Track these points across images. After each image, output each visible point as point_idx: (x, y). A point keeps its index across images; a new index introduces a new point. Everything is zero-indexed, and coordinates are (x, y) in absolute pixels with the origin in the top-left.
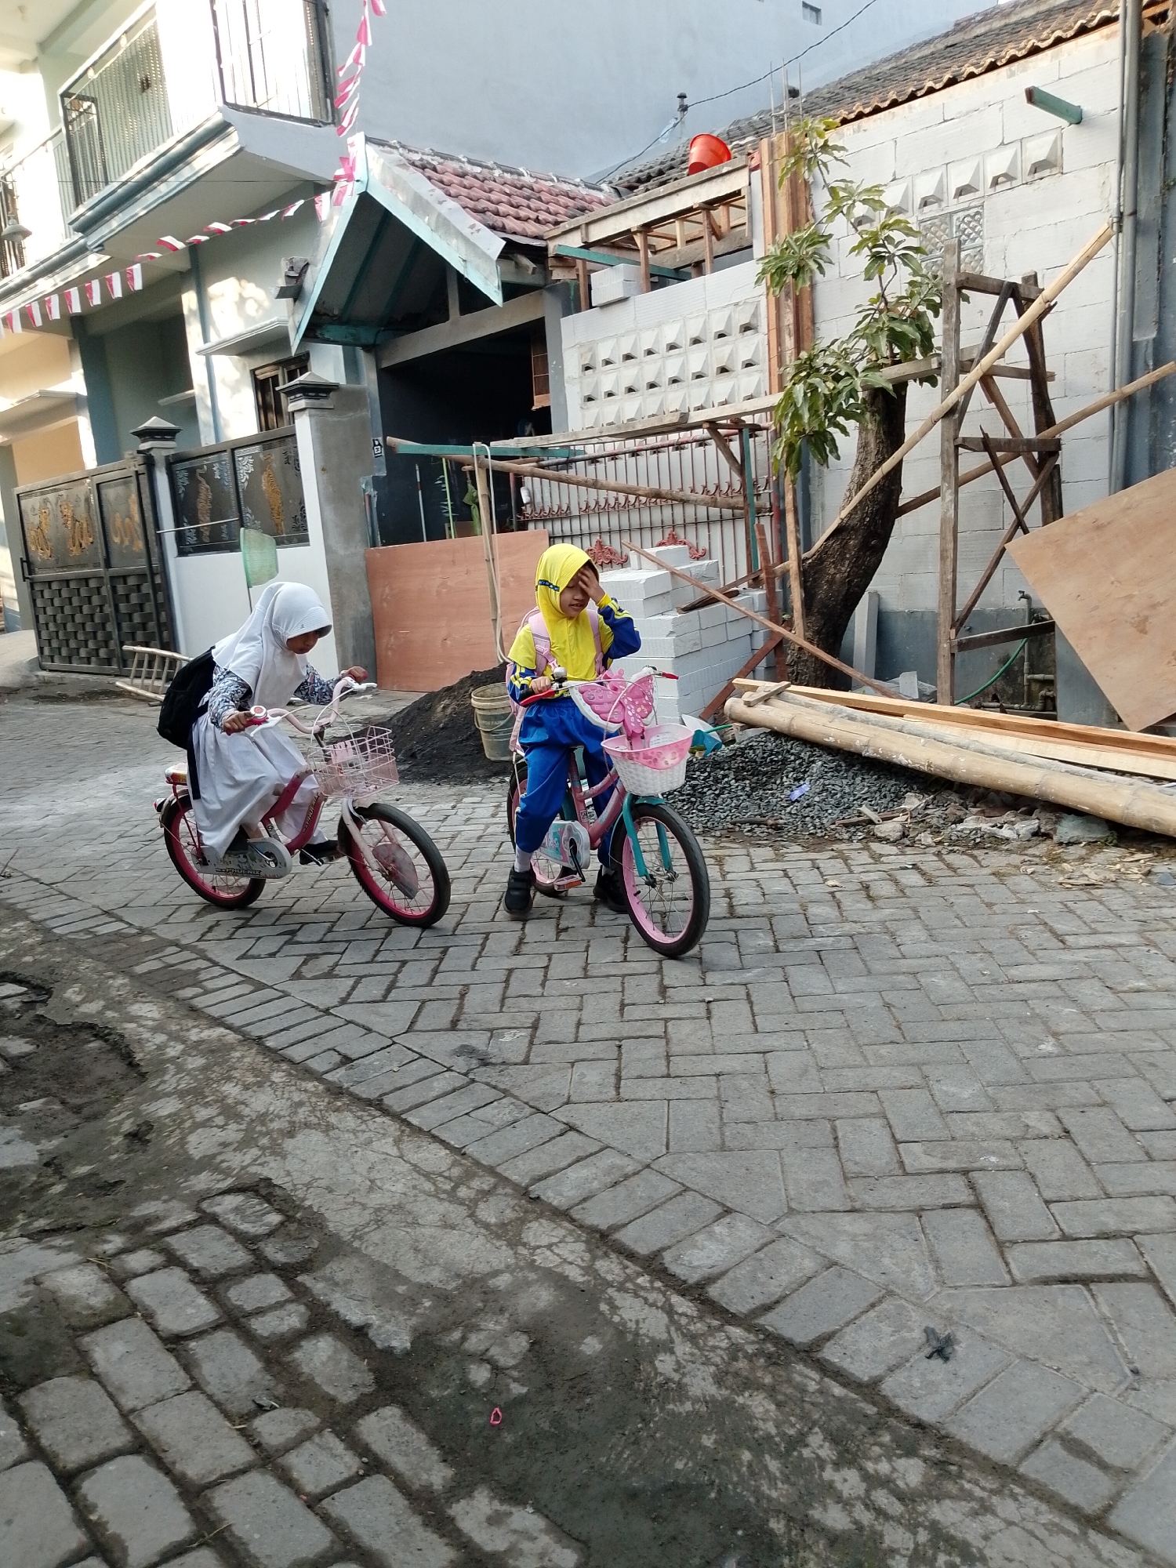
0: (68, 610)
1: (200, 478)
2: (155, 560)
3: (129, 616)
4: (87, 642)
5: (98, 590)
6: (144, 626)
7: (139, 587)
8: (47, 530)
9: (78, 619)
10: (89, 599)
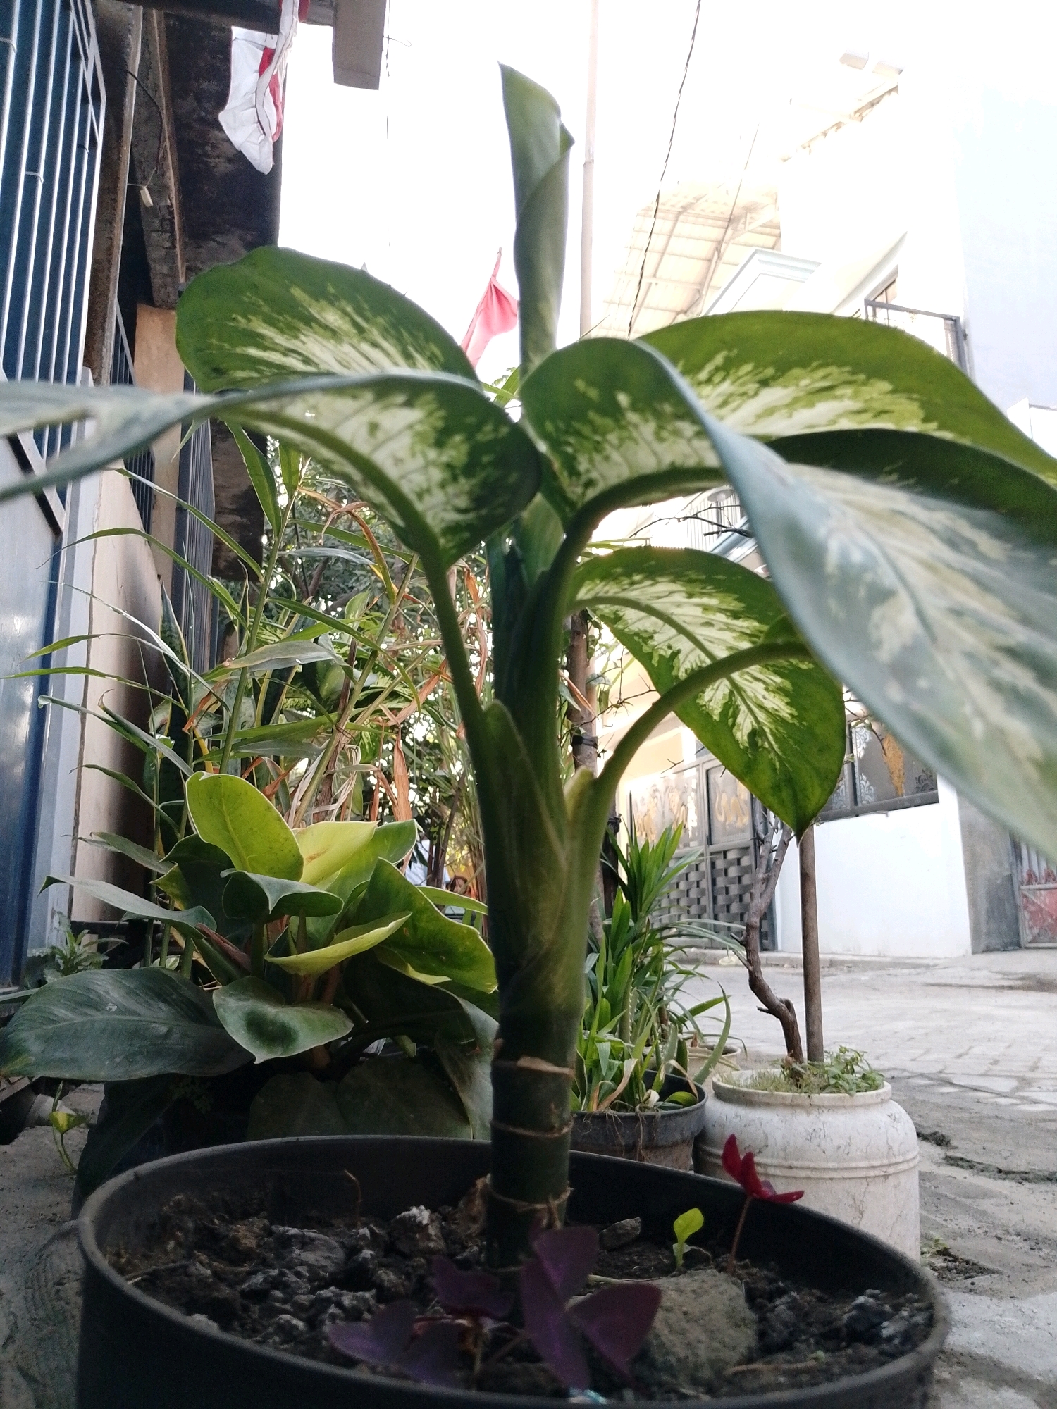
3: (726, 889)
4: (680, 916)
5: (697, 866)
6: (740, 898)
7: (739, 861)
8: (654, 816)
9: (673, 895)
10: (687, 876)
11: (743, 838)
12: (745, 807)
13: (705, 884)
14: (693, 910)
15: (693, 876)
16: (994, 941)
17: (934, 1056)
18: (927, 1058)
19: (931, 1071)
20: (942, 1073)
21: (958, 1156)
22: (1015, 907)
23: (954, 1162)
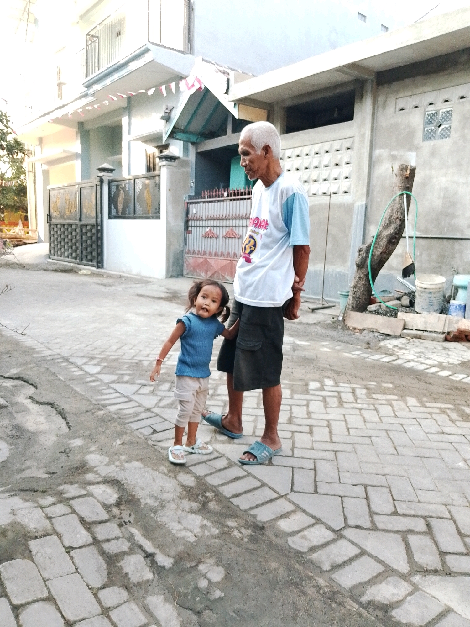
0: (62, 236)
1: (121, 189)
2: (99, 220)
3: (86, 241)
4: (68, 249)
5: (75, 229)
6: (91, 246)
7: (91, 230)
8: (59, 204)
9: (66, 240)
10: (71, 233)
11: (93, 221)
12: (94, 208)
13: (78, 238)
14: (74, 248)
15: (74, 233)
16: (174, 274)
17: (80, 346)
18: (75, 348)
19: (69, 355)
20: (71, 356)
21: (32, 396)
22: (183, 261)
23: (30, 398)
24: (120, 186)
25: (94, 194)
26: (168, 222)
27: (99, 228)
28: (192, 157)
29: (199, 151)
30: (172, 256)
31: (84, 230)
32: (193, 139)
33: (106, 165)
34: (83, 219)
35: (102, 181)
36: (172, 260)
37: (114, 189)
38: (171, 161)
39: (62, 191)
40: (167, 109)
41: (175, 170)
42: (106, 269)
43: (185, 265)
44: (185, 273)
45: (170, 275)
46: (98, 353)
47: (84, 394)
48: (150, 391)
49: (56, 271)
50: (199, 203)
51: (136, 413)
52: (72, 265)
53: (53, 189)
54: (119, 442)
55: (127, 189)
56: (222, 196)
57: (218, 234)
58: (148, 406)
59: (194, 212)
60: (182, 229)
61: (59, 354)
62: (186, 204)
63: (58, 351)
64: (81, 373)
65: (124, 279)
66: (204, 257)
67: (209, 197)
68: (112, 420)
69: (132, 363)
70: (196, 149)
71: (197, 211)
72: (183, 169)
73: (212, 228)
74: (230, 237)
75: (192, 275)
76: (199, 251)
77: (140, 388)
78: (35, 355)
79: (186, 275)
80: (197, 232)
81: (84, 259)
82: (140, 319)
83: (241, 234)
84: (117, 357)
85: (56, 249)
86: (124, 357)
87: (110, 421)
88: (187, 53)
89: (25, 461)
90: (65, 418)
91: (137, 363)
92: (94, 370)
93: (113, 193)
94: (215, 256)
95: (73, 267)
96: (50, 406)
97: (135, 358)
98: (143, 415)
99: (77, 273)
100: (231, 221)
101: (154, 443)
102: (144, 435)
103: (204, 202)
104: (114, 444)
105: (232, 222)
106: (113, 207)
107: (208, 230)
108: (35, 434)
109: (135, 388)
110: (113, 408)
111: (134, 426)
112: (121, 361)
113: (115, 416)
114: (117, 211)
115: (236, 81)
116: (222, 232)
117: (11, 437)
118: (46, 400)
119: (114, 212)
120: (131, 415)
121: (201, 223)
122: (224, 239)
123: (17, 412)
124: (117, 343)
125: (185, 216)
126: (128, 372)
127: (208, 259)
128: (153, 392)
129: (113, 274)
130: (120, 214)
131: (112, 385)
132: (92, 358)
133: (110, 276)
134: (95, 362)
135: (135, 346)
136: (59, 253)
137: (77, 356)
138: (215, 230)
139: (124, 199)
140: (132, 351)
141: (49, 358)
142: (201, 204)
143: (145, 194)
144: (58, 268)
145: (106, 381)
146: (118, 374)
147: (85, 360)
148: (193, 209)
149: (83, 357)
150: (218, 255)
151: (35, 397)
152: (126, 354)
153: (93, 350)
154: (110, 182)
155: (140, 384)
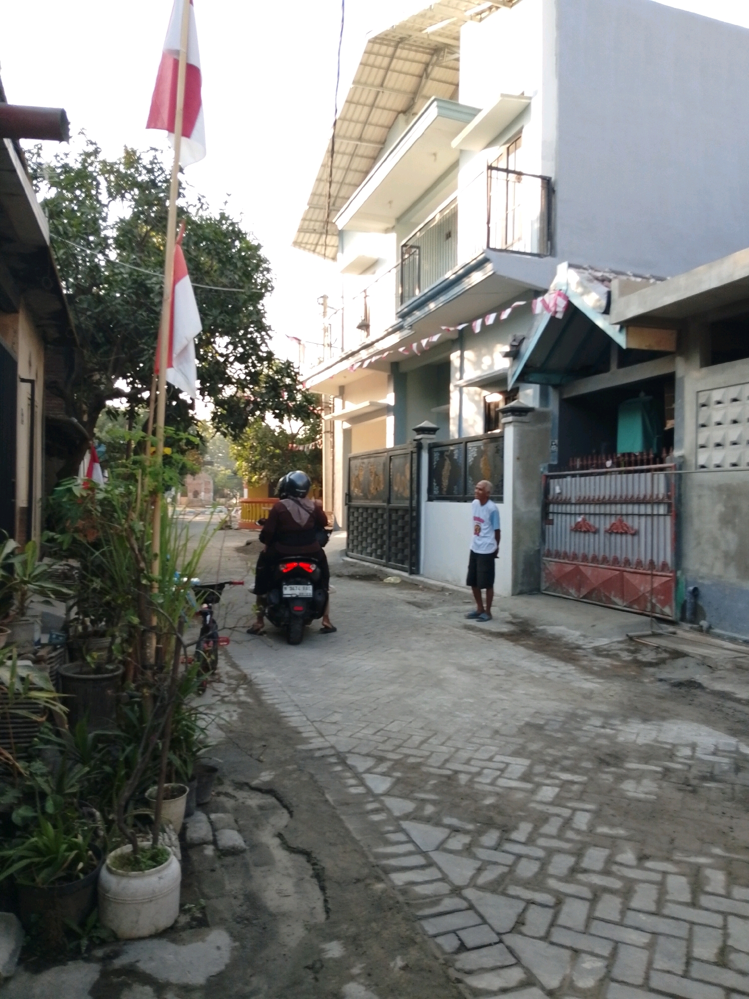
0: (365, 525)
1: (446, 458)
2: (414, 502)
3: (396, 533)
4: (372, 544)
5: (382, 515)
6: (403, 539)
7: (403, 517)
8: (361, 479)
9: (369, 530)
10: (376, 520)
11: (406, 504)
12: (408, 484)
13: (385, 527)
14: (379, 542)
15: (380, 521)
16: (525, 588)
17: (365, 731)
18: (359, 735)
19: (346, 750)
20: (349, 752)
21: (283, 832)
22: (540, 568)
23: (280, 835)
24: (446, 453)
25: (408, 465)
26: (515, 508)
27: (414, 514)
28: (554, 407)
29: (565, 396)
30: (521, 559)
31: (394, 517)
32: (556, 379)
33: (426, 424)
34: (392, 501)
35: (419, 446)
36: (521, 567)
37: (436, 456)
38: (520, 415)
39: (366, 461)
40: (514, 340)
41: (527, 428)
42: (422, 576)
43: (543, 575)
44: (543, 586)
45: (518, 591)
46: (391, 748)
47: (358, 838)
48: (465, 844)
49: (352, 577)
50: (565, 476)
51: (435, 896)
52: (376, 566)
53: (355, 458)
54: (399, 962)
55: (455, 457)
56: (604, 466)
57: (597, 526)
58: (459, 881)
59: (558, 490)
60: (538, 517)
61: (332, 747)
62: (544, 478)
63: (332, 740)
64: (361, 790)
65: (447, 594)
66: (573, 562)
67: (582, 468)
68: (396, 907)
69: (441, 776)
70: (561, 394)
71: (561, 489)
72: (539, 425)
73: (587, 517)
74: (617, 533)
75: (554, 591)
76: (565, 553)
77: (448, 837)
78: (300, 747)
79: (545, 590)
80: (562, 523)
81: (393, 559)
82: (464, 679)
83: (636, 527)
84: (419, 760)
85: (355, 543)
86: (431, 761)
87: (390, 909)
88: (545, 256)
89: (251, 976)
90: (323, 889)
91: (449, 777)
92: (380, 785)
93: (435, 463)
94: (592, 562)
95: (376, 570)
96: (306, 856)
97: (448, 765)
98: (448, 903)
99: (382, 580)
100: (619, 506)
101: (459, 975)
102: (444, 953)
103: (574, 476)
104: (392, 965)
105: (621, 508)
106: (435, 484)
107: (579, 519)
108: (273, 916)
109: (439, 834)
110: (399, 879)
111: (430, 927)
112: (424, 769)
113: (401, 898)
114: (441, 490)
115: (622, 293)
116: (604, 524)
117: (239, 920)
118: (300, 846)
119: (436, 492)
120: (428, 900)
121: (568, 508)
122: (608, 535)
123: (256, 865)
124: (422, 728)
125: (542, 497)
126: (432, 797)
127: (581, 567)
128: (468, 851)
129: (431, 585)
130: (444, 493)
131: (405, 824)
132: (381, 759)
133: (427, 588)
134: (383, 768)
135: (449, 738)
136: (360, 548)
137: (359, 754)
138: (592, 521)
139: (451, 471)
140: (444, 749)
141: (318, 754)
142: (569, 479)
143: (482, 465)
144: (356, 572)
145: (397, 813)
146: (416, 799)
147: (370, 762)
148: (556, 488)
149: (368, 755)
150: (598, 560)
151: (287, 836)
152: (434, 755)
153: (384, 742)
154: (432, 448)
155: (449, 826)
